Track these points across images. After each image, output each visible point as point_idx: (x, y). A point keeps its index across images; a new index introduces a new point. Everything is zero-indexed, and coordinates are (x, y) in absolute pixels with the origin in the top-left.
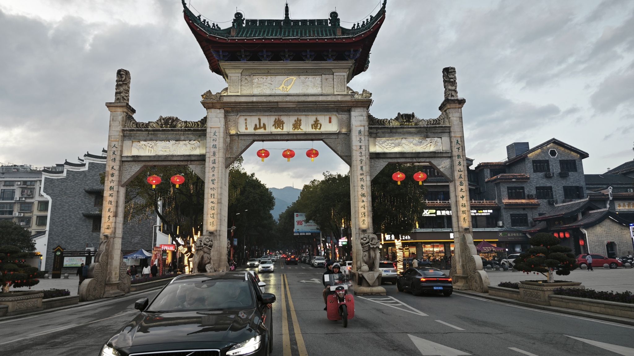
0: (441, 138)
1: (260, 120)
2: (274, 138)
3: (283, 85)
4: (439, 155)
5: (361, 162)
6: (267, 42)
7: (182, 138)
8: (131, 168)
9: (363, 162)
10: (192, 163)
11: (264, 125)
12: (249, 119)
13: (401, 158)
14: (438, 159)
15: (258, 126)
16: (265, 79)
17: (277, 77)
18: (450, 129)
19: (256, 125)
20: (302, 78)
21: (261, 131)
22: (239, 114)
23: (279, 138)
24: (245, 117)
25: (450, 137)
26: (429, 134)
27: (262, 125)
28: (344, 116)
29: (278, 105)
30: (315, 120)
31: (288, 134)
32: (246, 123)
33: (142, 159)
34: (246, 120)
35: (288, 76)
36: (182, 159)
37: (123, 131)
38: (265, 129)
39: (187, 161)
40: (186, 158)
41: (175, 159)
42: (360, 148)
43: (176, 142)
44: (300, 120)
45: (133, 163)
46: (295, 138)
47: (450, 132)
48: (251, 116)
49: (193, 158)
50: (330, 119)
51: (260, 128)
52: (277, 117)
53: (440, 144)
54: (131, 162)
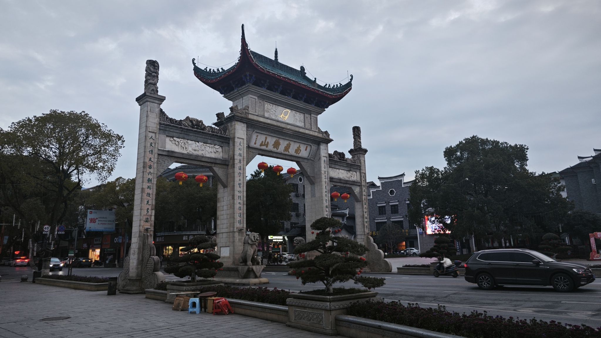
0: (356, 172)
1: (266, 138)
2: (271, 154)
3: (283, 115)
4: (356, 184)
5: (326, 183)
6: (289, 81)
7: (209, 141)
8: (165, 162)
9: (327, 183)
10: (216, 165)
11: (268, 142)
12: (260, 135)
13: (339, 182)
14: (355, 186)
15: (263, 144)
16: (271, 106)
17: (279, 107)
18: (360, 168)
19: (262, 142)
20: (294, 112)
21: (264, 148)
22: (255, 131)
23: (275, 155)
24: (258, 134)
25: (360, 173)
26: (352, 169)
27: (266, 143)
28: (314, 147)
29: (282, 130)
30: (298, 146)
31: (281, 154)
32: (257, 139)
33: (176, 155)
34: (257, 136)
35: (286, 109)
36: (209, 161)
37: (160, 124)
38: (267, 147)
39: (212, 163)
40: (212, 161)
41: (203, 160)
42: (325, 173)
43: (203, 144)
44: (291, 144)
45: (166, 158)
46: (284, 157)
47: (360, 169)
48: (262, 133)
49: (218, 162)
50: (307, 147)
51: (264, 145)
52: (277, 139)
53: (355, 176)
54: (164, 156)
